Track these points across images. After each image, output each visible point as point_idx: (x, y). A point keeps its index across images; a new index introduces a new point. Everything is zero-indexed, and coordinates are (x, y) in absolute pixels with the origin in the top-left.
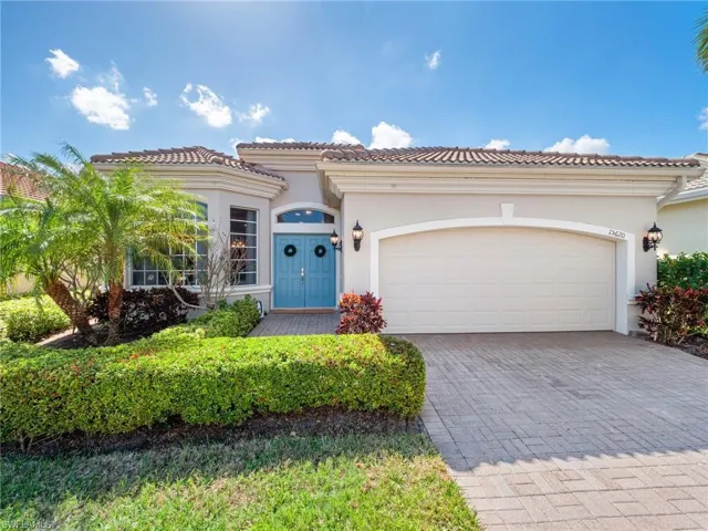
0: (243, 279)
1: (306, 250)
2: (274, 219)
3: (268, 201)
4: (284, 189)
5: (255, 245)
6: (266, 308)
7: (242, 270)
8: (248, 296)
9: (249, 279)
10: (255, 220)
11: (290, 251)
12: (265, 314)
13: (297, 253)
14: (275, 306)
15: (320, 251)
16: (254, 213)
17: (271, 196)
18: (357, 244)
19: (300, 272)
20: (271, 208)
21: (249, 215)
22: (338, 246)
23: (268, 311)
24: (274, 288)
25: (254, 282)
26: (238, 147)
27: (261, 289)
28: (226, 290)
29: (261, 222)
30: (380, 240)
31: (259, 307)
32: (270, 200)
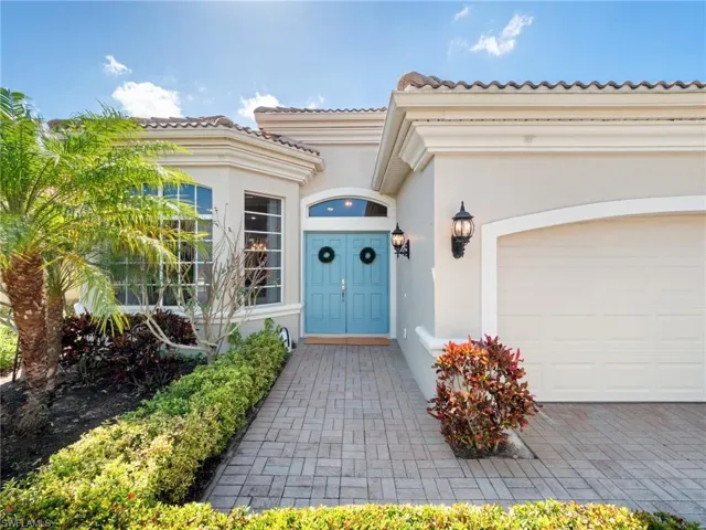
0: (263, 296)
1: (347, 254)
2: (305, 211)
3: (297, 186)
4: (318, 169)
5: (279, 247)
6: (294, 337)
7: (260, 284)
8: (269, 322)
9: (271, 295)
10: (279, 213)
11: (326, 255)
12: (294, 346)
13: (336, 258)
14: (306, 332)
15: (368, 256)
16: (278, 202)
17: (301, 178)
18: (458, 245)
19: (340, 284)
20: (301, 196)
21: (272, 205)
22: (404, 249)
23: (296, 341)
24: (305, 307)
25: (278, 300)
26: (257, 111)
27: (287, 311)
28: (237, 314)
29: (288, 215)
30: (499, 238)
31: (285, 338)
32: (301, 185)
